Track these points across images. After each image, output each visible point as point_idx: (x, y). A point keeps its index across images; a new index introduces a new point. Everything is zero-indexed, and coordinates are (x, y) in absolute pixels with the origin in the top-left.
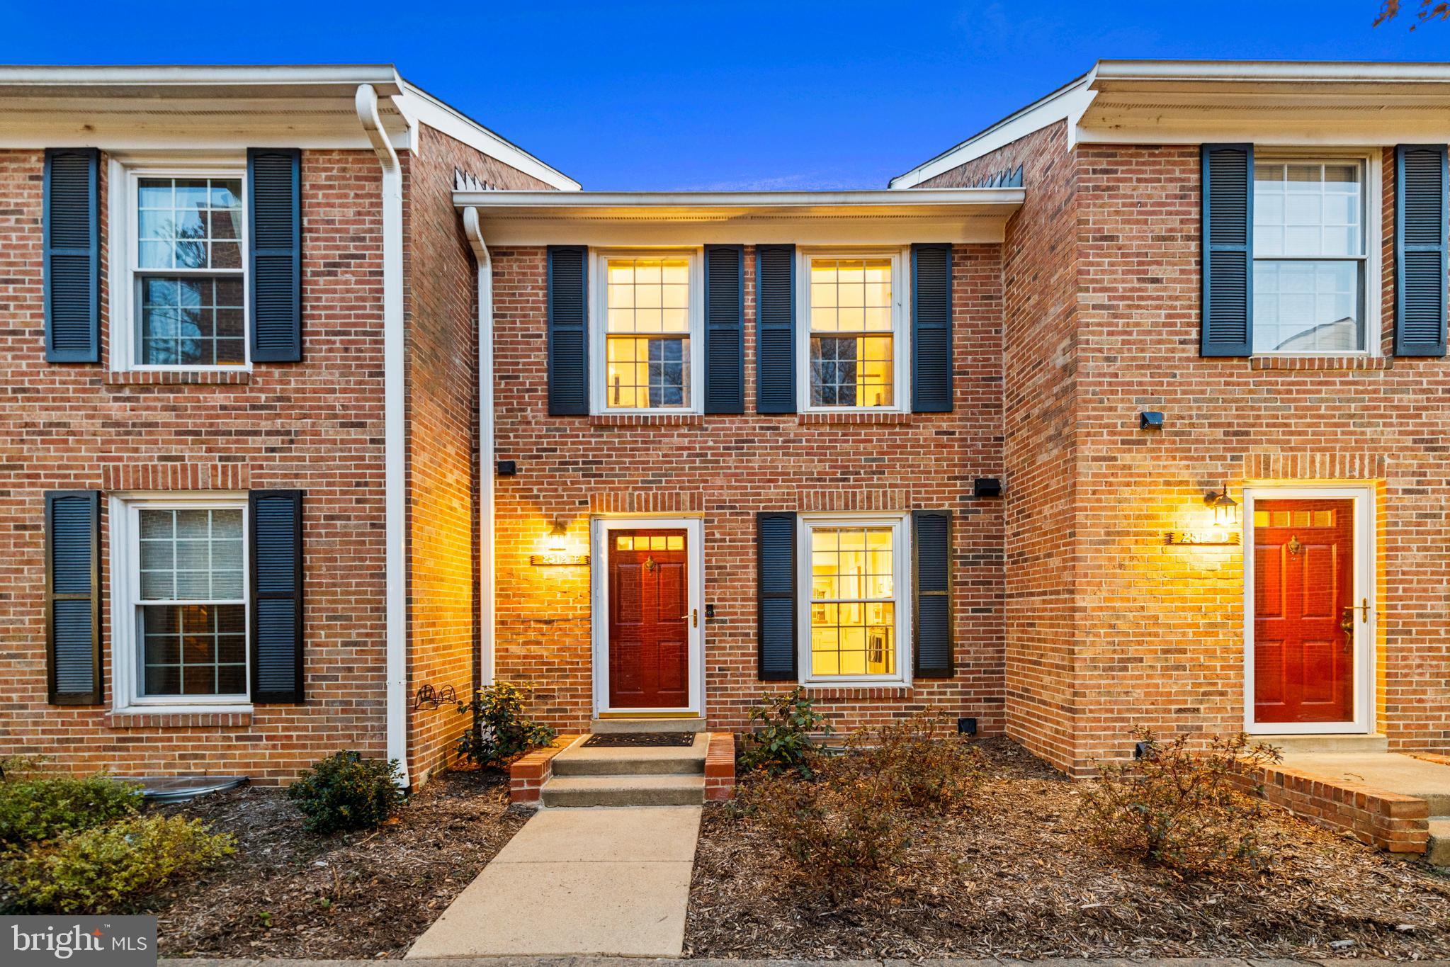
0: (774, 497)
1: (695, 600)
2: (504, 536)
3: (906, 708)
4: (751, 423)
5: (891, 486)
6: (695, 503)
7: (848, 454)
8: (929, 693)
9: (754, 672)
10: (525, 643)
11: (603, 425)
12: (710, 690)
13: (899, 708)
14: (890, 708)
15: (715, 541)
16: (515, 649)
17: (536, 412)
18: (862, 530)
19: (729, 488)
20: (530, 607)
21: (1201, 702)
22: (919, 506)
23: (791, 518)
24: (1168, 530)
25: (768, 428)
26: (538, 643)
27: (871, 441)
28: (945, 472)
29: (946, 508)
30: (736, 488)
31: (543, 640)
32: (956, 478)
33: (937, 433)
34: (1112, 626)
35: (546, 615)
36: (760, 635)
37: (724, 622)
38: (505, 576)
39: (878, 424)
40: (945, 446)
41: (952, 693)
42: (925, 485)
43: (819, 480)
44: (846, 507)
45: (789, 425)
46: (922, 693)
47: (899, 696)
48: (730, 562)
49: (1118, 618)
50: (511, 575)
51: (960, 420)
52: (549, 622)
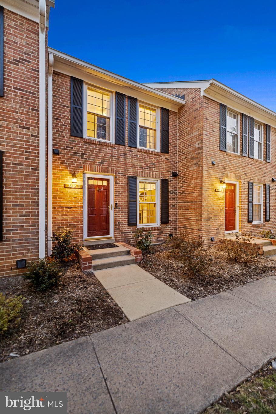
0: (132, 171)
1: (112, 202)
2: (55, 176)
3: (160, 232)
4: (126, 149)
5: (157, 172)
6: (113, 171)
7: (148, 161)
8: (164, 228)
9: (127, 224)
10: (62, 215)
11: (87, 142)
12: (115, 230)
13: (158, 232)
14: (156, 232)
15: (117, 183)
16: (58, 218)
17: (66, 134)
18: (149, 183)
19: (121, 167)
20: (64, 203)
21: (219, 227)
22: (162, 178)
23: (135, 178)
25: (131, 151)
26: (66, 215)
27: (153, 159)
28: (167, 169)
29: (167, 179)
30: (123, 168)
31: (68, 214)
32: (169, 171)
33: (166, 159)
34: (207, 210)
35: (69, 205)
36: (128, 212)
37: (119, 208)
38: (55, 190)
39: (154, 154)
40: (167, 162)
41: (168, 228)
42: (163, 172)
43: (142, 168)
44: (148, 177)
45: (135, 151)
46: (162, 228)
47: (158, 229)
48: (121, 190)
49: (208, 208)
50: (57, 191)
51: (170, 156)
52: (70, 208)
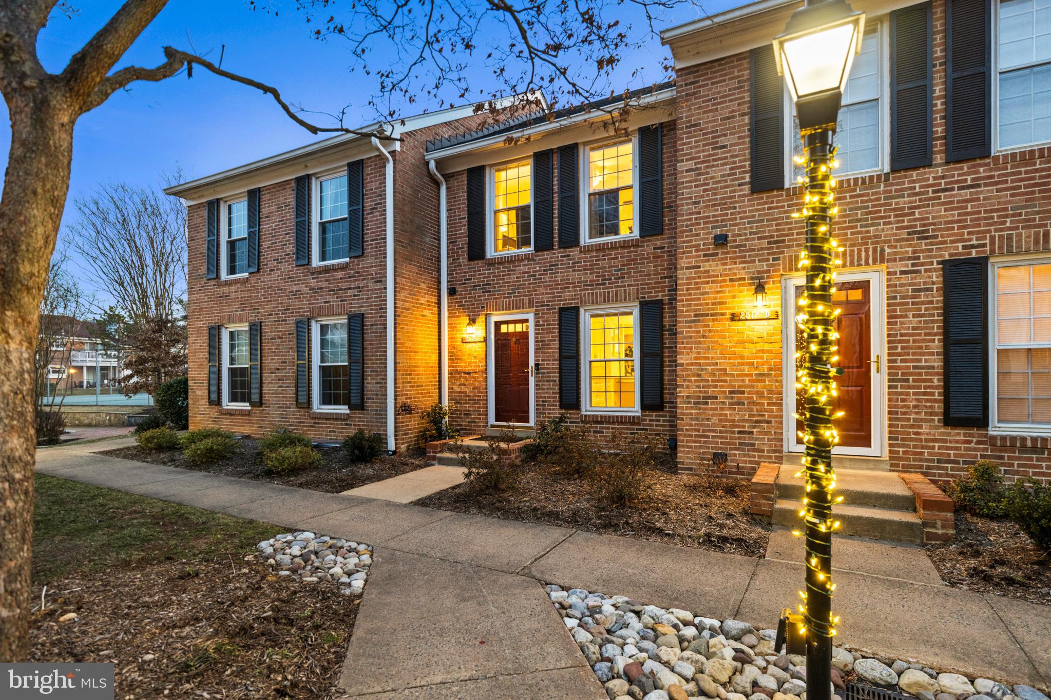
0: (567, 298)
1: (532, 363)
2: (452, 327)
3: (638, 429)
4: (556, 254)
5: (629, 286)
6: (531, 305)
7: (605, 268)
8: (650, 420)
9: (558, 404)
10: (460, 385)
11: (492, 263)
12: (538, 413)
13: (633, 429)
14: (628, 429)
15: (540, 325)
16: (456, 388)
17: (463, 260)
18: (615, 314)
19: (547, 294)
20: (462, 365)
21: (754, 427)
22: (644, 297)
23: (576, 310)
24: (733, 311)
25: (565, 256)
26: (465, 385)
27: (617, 258)
28: (659, 274)
29: (660, 298)
30: (550, 293)
31: (467, 383)
32: (665, 278)
33: (655, 249)
34: (699, 376)
35: (468, 369)
36: (560, 381)
37: (544, 373)
38: (452, 347)
39: (620, 247)
40: (659, 257)
41: (664, 421)
42: (648, 284)
43: (590, 285)
44: (605, 301)
45: (575, 252)
46: (646, 420)
47: (632, 421)
48: (548, 337)
49: (702, 370)
50: (454, 348)
51: (668, 238)
52: (469, 374)
